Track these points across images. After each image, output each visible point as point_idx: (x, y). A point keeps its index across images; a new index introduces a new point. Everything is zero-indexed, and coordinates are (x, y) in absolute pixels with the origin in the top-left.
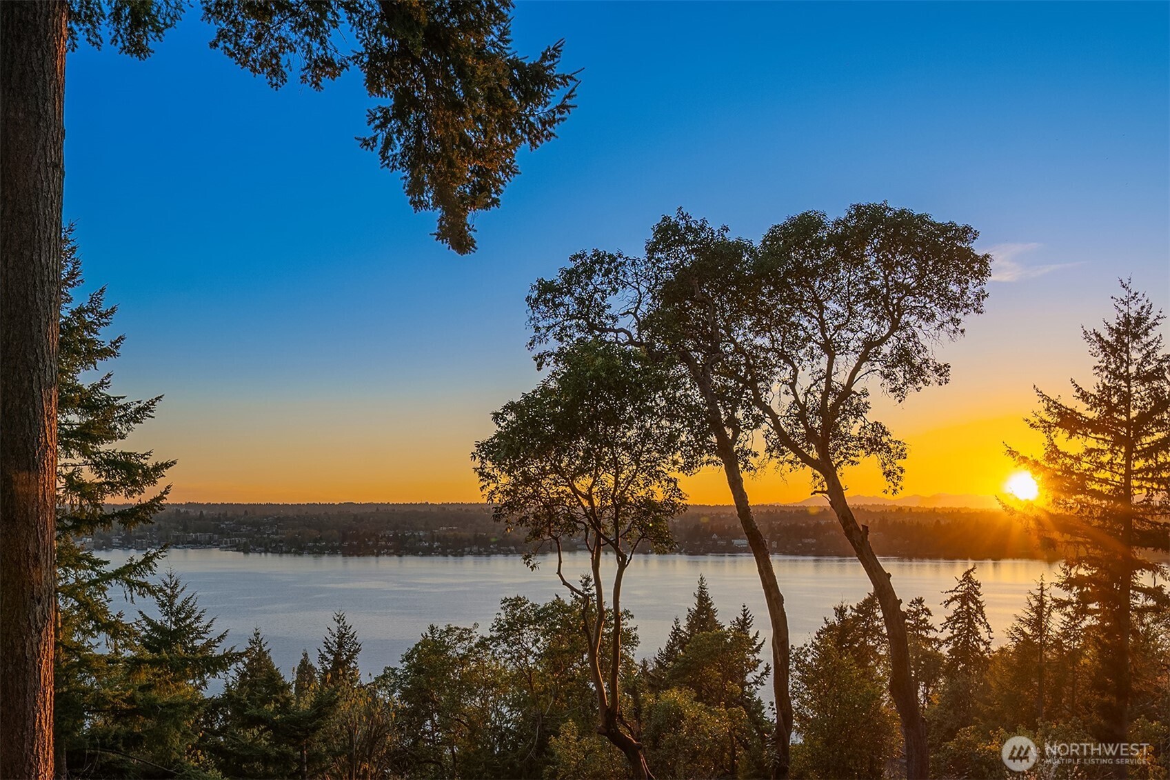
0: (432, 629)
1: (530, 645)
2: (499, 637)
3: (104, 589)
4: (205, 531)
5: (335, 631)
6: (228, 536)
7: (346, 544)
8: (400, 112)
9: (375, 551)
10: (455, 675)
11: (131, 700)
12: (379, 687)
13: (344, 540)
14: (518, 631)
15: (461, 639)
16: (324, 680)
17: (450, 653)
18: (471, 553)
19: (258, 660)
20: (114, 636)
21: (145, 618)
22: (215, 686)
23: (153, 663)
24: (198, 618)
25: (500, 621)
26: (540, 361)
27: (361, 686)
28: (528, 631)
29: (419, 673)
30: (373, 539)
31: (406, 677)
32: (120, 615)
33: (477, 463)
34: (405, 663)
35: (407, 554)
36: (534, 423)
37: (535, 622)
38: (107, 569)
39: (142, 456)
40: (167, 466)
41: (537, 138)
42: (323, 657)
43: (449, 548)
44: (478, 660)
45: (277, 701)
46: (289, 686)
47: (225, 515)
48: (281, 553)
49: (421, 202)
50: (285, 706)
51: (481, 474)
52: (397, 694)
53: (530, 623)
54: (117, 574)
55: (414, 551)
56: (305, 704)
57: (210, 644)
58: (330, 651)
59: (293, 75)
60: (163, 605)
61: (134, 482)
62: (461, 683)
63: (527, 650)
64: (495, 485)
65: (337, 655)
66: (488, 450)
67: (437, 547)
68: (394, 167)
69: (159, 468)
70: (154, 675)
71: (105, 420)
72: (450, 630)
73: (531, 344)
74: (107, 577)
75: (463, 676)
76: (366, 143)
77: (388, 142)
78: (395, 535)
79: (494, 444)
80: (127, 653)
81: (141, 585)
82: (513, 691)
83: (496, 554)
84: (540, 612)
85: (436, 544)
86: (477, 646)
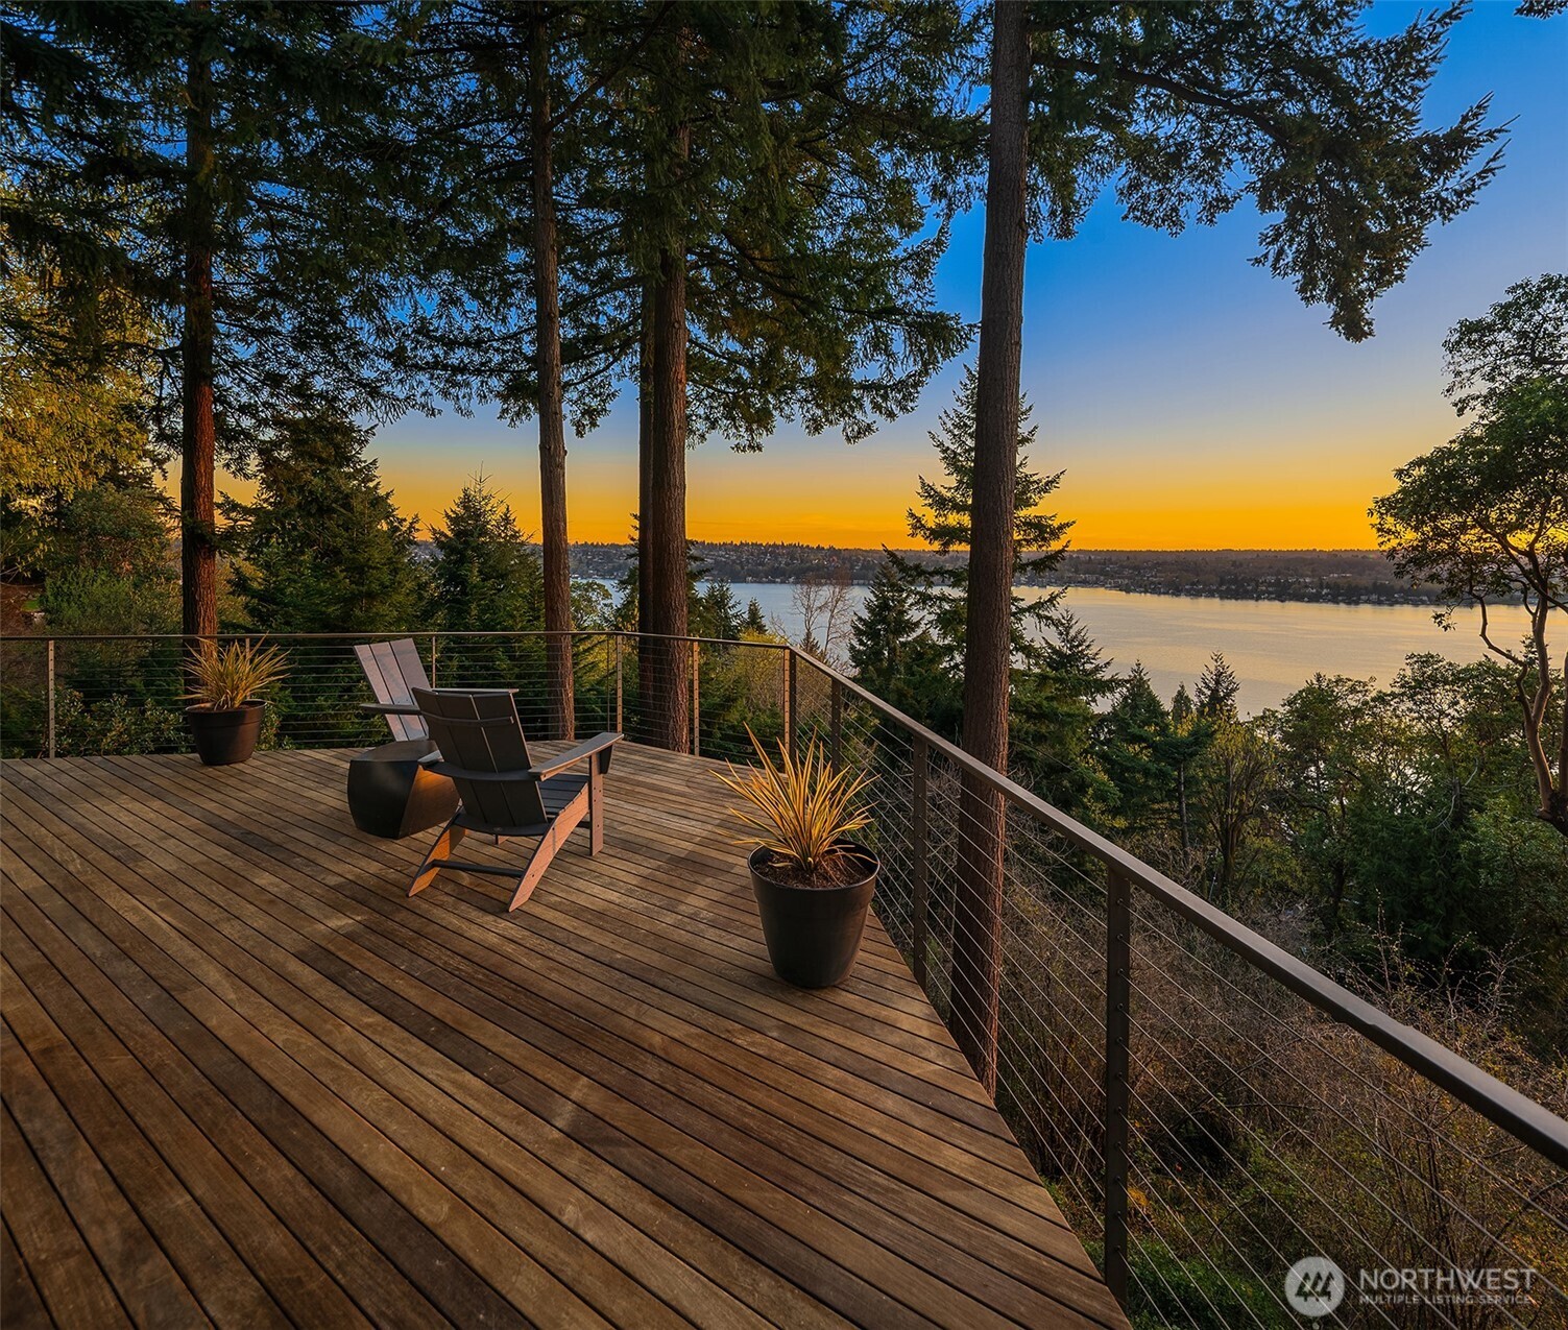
0: (1319, 677)
1: (1445, 707)
2: (1403, 694)
3: (1021, 620)
4: (1094, 573)
5: (1213, 669)
6: (1112, 577)
7: (1224, 588)
8: (1292, 224)
9: (1256, 595)
10: (1347, 725)
11: (1039, 706)
12: (1258, 726)
13: (1221, 584)
14: (1429, 690)
15: (1353, 690)
16: (1201, 713)
17: (1340, 703)
18: (1367, 602)
19: (1139, 687)
20: (1028, 656)
21: (1047, 642)
22: (1103, 705)
23: (1056, 680)
24: (1088, 646)
25: (1405, 676)
26: (1461, 407)
27: (1238, 723)
28: (1443, 692)
29: (1303, 719)
30: (1253, 584)
31: (1288, 721)
32: (1032, 641)
33: (1376, 519)
34: (1287, 708)
35: (1290, 600)
36: (1450, 475)
37: (1453, 683)
38: (1023, 605)
39: (1050, 518)
40: (1068, 525)
41: (1451, 210)
42: (1200, 691)
43: (1341, 595)
44: (1374, 715)
45: (1157, 725)
46: (1168, 714)
47: (1110, 560)
48: (1160, 594)
49: (1313, 297)
50: (1164, 730)
51: (1379, 530)
52: (1278, 735)
53: (1446, 682)
54: (1030, 609)
55: (1298, 597)
56: (1183, 731)
57: (1097, 669)
58: (1208, 687)
59: (1190, 223)
60: (1061, 634)
61: (1044, 539)
62: (1352, 736)
63: (1442, 712)
64: (1398, 541)
65: (1215, 691)
66: (1387, 505)
67: (1327, 594)
68: (1286, 274)
69: (1061, 527)
70: (1056, 689)
71: (1024, 493)
72: (1339, 681)
73: (1448, 391)
74: (1022, 611)
75: (1355, 728)
76: (1257, 261)
77: (1280, 253)
78: (1278, 580)
79: (1397, 500)
80: (1037, 670)
81: (1048, 618)
82: (1421, 754)
83: (1402, 603)
84: (1459, 672)
85: (1325, 591)
86: (1373, 700)
